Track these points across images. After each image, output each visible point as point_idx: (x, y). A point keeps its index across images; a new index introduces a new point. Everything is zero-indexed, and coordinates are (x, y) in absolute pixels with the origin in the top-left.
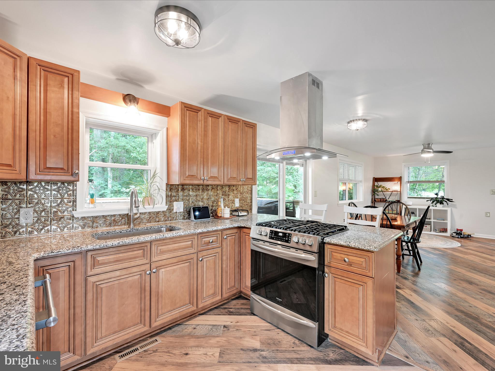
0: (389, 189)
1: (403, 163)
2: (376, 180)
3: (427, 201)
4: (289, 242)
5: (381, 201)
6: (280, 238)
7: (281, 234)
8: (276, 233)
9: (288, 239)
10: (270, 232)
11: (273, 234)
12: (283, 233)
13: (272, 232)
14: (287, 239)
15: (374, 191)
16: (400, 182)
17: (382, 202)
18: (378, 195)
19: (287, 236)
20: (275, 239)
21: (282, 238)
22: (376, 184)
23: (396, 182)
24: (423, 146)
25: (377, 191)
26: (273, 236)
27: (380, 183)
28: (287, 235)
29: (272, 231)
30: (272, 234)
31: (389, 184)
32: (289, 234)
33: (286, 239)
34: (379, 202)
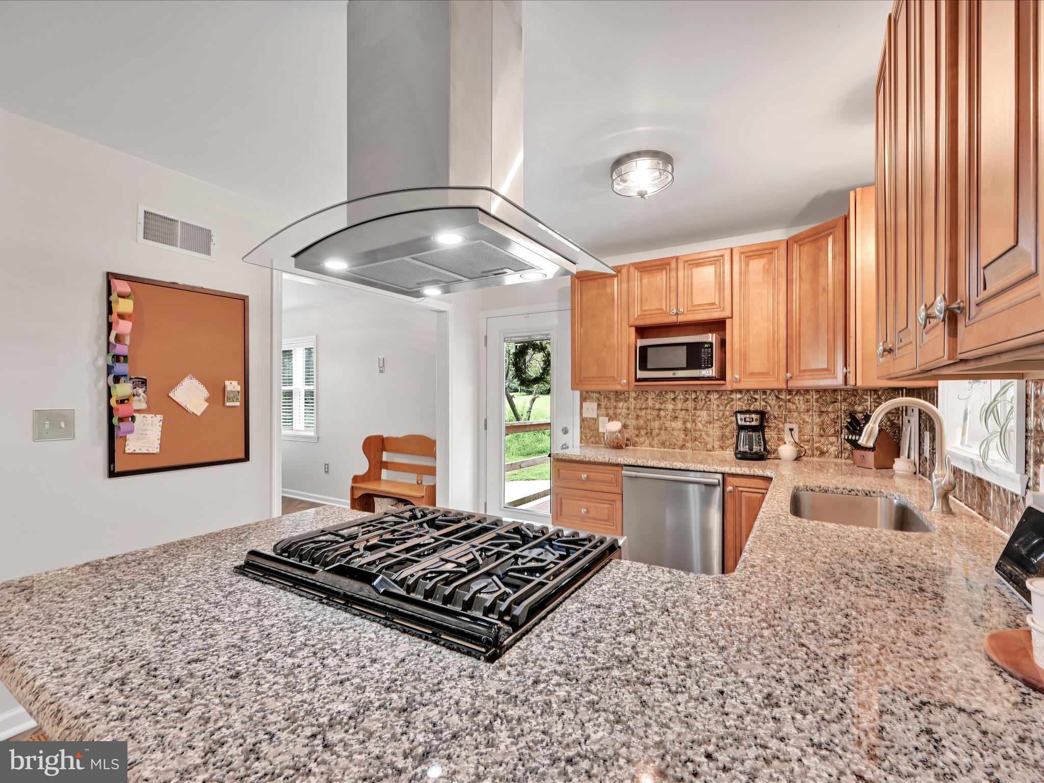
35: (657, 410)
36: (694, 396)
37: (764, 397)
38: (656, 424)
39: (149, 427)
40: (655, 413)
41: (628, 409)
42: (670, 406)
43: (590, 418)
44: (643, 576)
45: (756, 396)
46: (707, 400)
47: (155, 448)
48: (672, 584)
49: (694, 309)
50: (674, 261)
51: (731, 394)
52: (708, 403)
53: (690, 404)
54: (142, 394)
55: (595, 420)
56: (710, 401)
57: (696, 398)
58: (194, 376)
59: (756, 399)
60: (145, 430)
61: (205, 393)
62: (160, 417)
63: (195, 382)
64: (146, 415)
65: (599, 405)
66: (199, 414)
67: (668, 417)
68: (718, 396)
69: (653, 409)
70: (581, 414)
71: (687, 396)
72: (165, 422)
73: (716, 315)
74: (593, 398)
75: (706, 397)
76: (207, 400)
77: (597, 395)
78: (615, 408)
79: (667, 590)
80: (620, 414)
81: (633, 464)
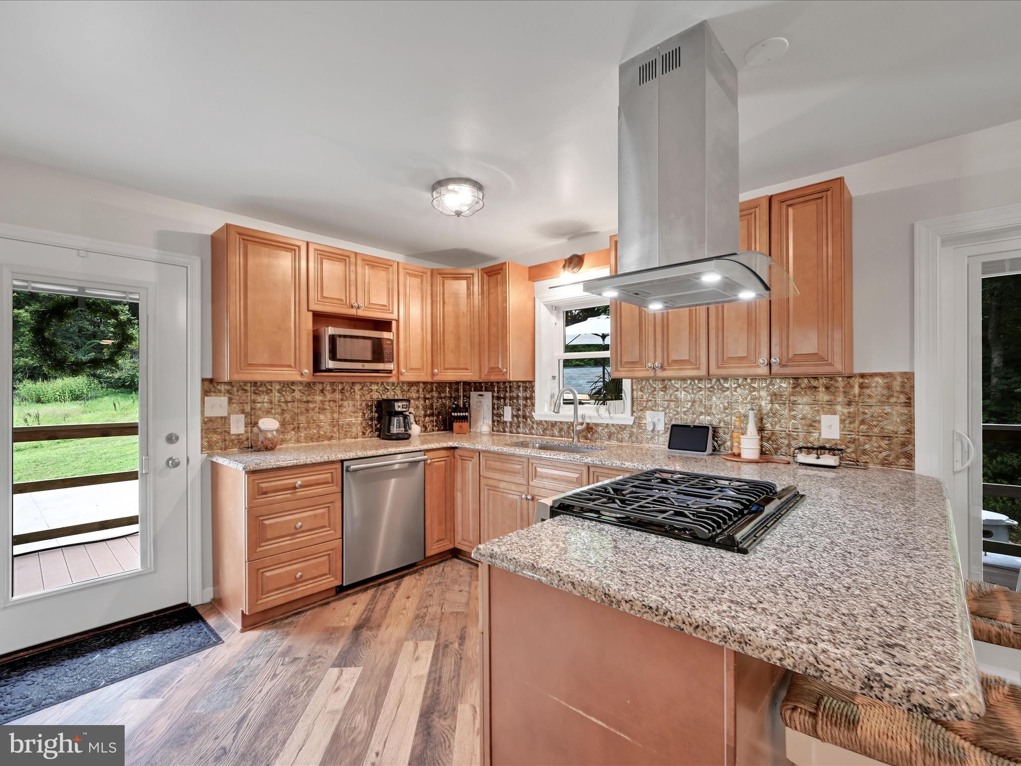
35: (305, 402)
36: (340, 387)
37: (393, 387)
38: (302, 419)
40: (303, 406)
41: (271, 403)
42: (319, 398)
43: (217, 418)
45: (388, 387)
46: (352, 391)
49: (370, 306)
50: (353, 256)
51: (371, 386)
52: (353, 394)
53: (338, 396)
55: (225, 420)
56: (354, 392)
57: (343, 389)
59: (388, 389)
65: (230, 400)
67: (317, 409)
68: (361, 387)
69: (300, 401)
70: (203, 412)
71: (334, 387)
73: (386, 316)
74: (220, 391)
75: (351, 388)
77: (228, 387)
78: (254, 402)
80: (260, 409)
81: (355, 457)
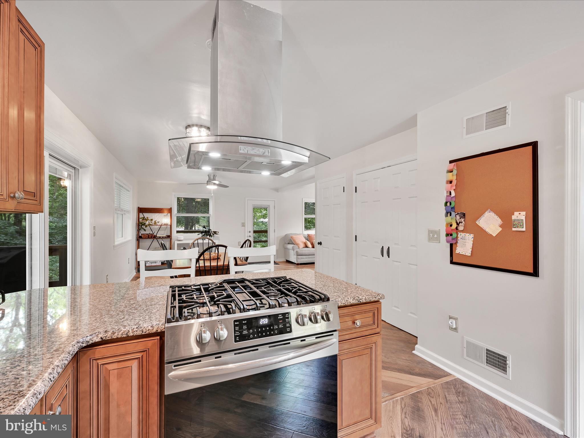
0: (158, 222)
1: (173, 193)
2: (141, 210)
3: (198, 235)
4: (288, 330)
5: (148, 238)
6: (266, 329)
7: (264, 321)
8: (251, 322)
9: (285, 325)
10: (235, 326)
11: (245, 327)
12: (269, 317)
13: (239, 323)
14: (281, 326)
15: (140, 225)
16: (170, 214)
17: (150, 238)
18: (145, 230)
19: (281, 319)
20: (251, 336)
21: (270, 328)
22: (141, 215)
23: (165, 214)
24: (208, 177)
25: (144, 224)
26: (245, 332)
27: (146, 215)
28: (280, 317)
29: (240, 321)
30: (241, 328)
31: (157, 217)
32: (284, 314)
33: (278, 326)
34: (146, 238)
39: (467, 241)
44: (140, 320)
47: (468, 253)
48: (121, 321)
54: (463, 222)
58: (491, 210)
60: (465, 242)
61: (499, 221)
62: (472, 236)
63: (492, 214)
64: (465, 234)
66: (494, 235)
72: (474, 238)
76: (500, 226)
79: (124, 318)
